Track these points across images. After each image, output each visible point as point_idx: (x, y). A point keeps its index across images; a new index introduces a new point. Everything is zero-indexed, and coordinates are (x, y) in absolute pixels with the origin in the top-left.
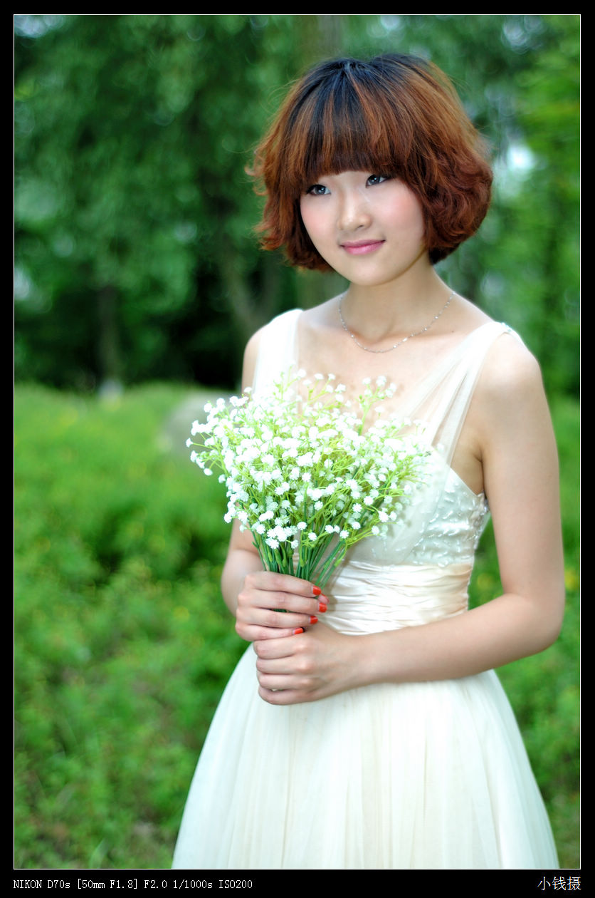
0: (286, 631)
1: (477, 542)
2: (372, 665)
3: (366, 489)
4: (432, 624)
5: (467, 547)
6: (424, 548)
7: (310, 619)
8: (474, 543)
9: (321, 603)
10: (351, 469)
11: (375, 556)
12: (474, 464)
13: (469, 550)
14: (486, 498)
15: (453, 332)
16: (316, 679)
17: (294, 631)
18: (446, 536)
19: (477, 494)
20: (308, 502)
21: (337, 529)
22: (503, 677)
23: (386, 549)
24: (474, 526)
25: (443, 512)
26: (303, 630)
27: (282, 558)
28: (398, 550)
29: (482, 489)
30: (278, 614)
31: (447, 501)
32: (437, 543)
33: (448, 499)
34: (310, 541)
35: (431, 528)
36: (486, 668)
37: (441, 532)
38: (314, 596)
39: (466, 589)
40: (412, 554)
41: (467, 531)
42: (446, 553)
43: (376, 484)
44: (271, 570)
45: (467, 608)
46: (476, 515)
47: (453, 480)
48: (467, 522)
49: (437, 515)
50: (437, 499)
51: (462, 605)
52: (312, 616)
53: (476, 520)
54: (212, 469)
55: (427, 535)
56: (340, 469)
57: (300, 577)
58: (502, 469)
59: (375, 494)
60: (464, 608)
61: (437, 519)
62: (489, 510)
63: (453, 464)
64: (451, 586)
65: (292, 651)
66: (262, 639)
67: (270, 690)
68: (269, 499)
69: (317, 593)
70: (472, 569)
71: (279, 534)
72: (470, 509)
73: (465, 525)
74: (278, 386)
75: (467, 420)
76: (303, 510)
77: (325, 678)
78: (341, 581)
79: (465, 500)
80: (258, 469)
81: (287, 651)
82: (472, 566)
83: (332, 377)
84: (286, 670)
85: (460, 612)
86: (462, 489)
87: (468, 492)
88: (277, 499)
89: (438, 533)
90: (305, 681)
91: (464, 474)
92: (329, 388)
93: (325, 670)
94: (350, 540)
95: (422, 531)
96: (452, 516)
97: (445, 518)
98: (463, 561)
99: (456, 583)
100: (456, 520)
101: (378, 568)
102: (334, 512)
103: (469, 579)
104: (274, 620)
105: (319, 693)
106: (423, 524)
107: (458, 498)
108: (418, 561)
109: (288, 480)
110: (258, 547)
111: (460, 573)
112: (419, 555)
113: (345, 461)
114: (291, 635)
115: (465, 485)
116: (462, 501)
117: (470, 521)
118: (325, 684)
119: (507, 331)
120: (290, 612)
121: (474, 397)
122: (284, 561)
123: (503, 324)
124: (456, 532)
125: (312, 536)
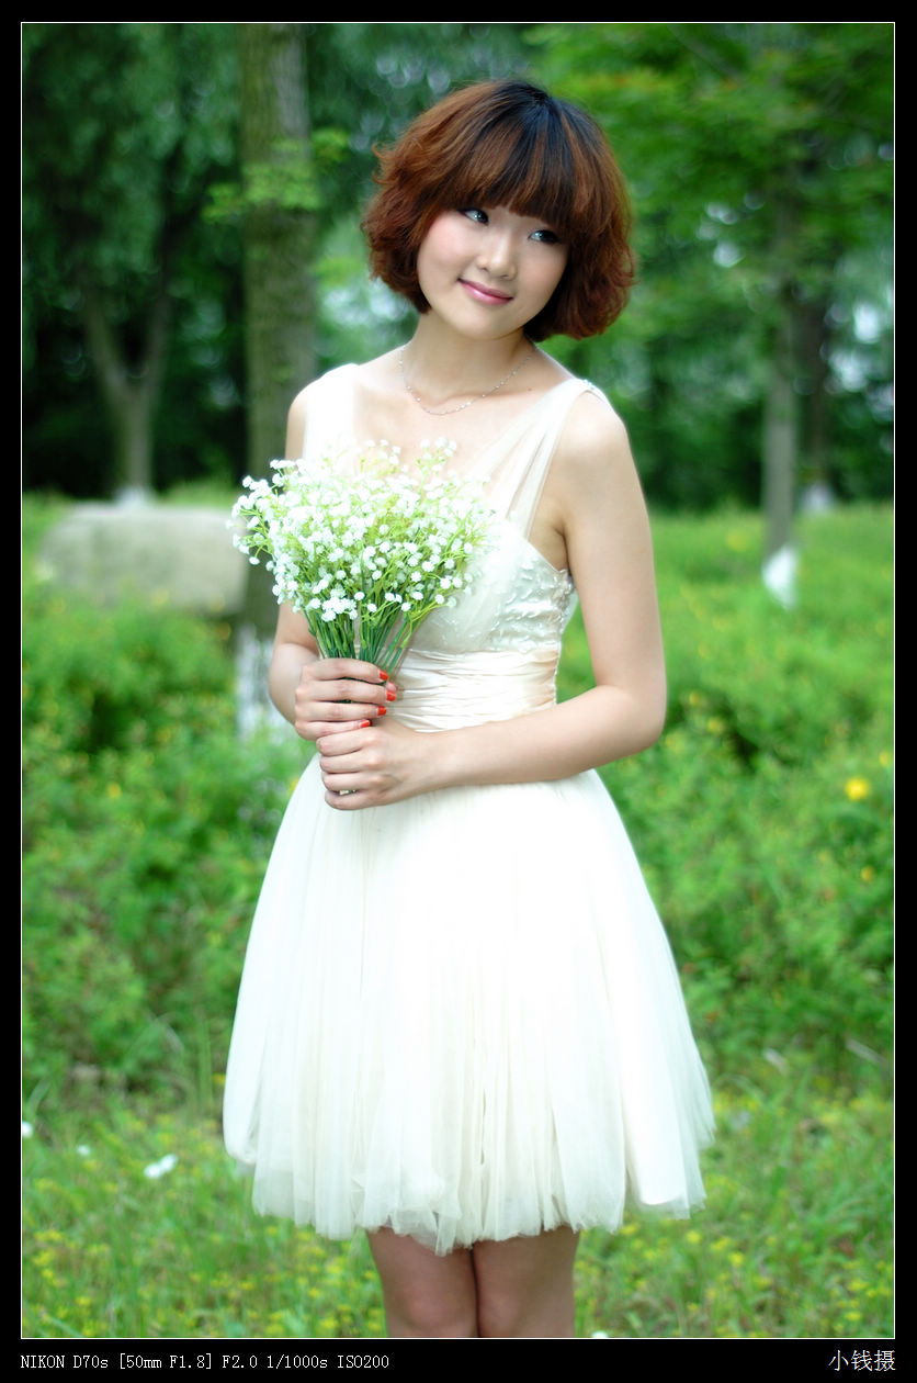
0: (352, 724)
1: (564, 626)
2: (453, 762)
3: (426, 555)
4: (516, 718)
5: (552, 630)
6: (501, 632)
7: (377, 710)
8: (560, 627)
9: (389, 691)
10: (409, 532)
11: (446, 643)
12: (557, 539)
13: (554, 634)
14: (570, 574)
15: (530, 390)
16: (388, 776)
17: (360, 724)
18: (526, 618)
19: (560, 570)
20: (365, 575)
21: (399, 598)
23: (458, 636)
24: (560, 607)
25: (520, 591)
26: (372, 722)
27: (342, 642)
28: (472, 636)
29: (567, 566)
30: (341, 705)
31: (524, 579)
32: (517, 627)
33: (526, 577)
34: (370, 614)
35: (508, 610)
37: (520, 614)
38: (381, 681)
39: (554, 679)
40: (489, 640)
41: (550, 612)
42: (527, 637)
43: (437, 550)
44: (331, 657)
45: (555, 700)
46: (559, 593)
47: (531, 556)
48: (550, 602)
49: (514, 595)
50: (514, 577)
51: (549, 696)
52: (380, 706)
53: (561, 599)
54: (258, 557)
55: (503, 617)
56: (396, 534)
57: (364, 660)
58: (589, 543)
59: (436, 560)
60: (550, 700)
61: (515, 600)
62: (574, 588)
63: (530, 537)
64: (536, 675)
65: (359, 744)
66: (324, 734)
67: (336, 792)
68: (322, 571)
69: (384, 679)
70: (559, 656)
71: (336, 606)
72: (552, 586)
73: (547, 606)
74: (326, 460)
75: (545, 490)
76: (361, 584)
77: (398, 775)
79: (546, 577)
80: (306, 536)
81: (353, 745)
82: (559, 652)
83: (384, 443)
84: (354, 766)
85: (548, 705)
86: (542, 565)
87: (549, 569)
88: (331, 571)
89: (516, 615)
90: (376, 778)
91: (544, 548)
92: (383, 455)
93: (398, 766)
94: (414, 614)
95: (497, 614)
96: (531, 595)
97: (523, 598)
98: (547, 647)
99: (542, 671)
100: (536, 600)
101: (450, 657)
102: (395, 585)
103: (556, 667)
104: (337, 711)
105: (392, 794)
106: (499, 606)
107: (538, 575)
108: (496, 647)
109: (341, 545)
110: (315, 634)
111: (545, 660)
112: (495, 640)
113: (403, 524)
114: (357, 728)
115: (544, 559)
116: (542, 579)
117: (553, 601)
118: (398, 782)
119: (589, 389)
120: (355, 702)
121: (554, 463)
122: (345, 644)
123: (586, 381)
124: (536, 614)
125: (372, 607)
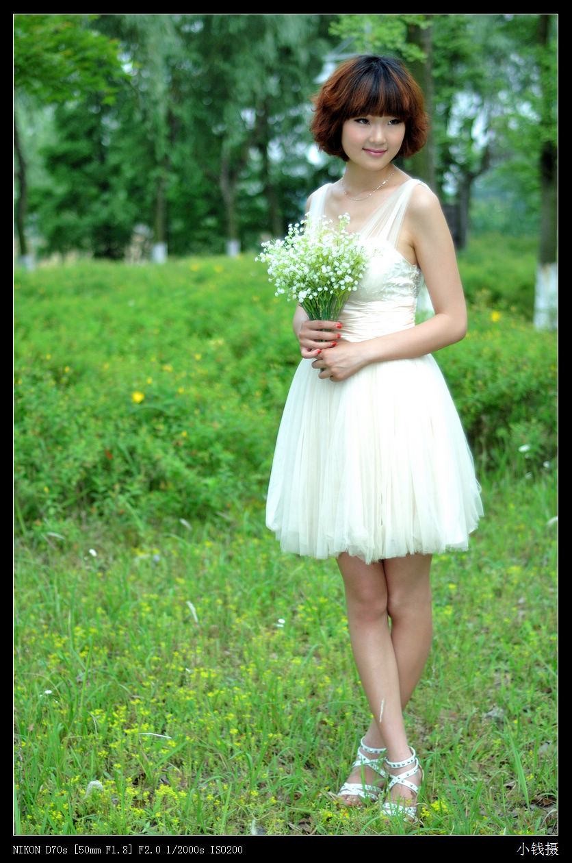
5: (410, 292)
6: (386, 292)
11: (362, 297)
12: (411, 250)
14: (419, 267)
15: (395, 185)
18: (397, 286)
19: (413, 265)
22: (436, 357)
23: (367, 293)
24: (414, 282)
25: (394, 273)
28: (373, 293)
31: (395, 268)
35: (389, 281)
36: (427, 353)
37: (395, 284)
40: (381, 295)
41: (409, 284)
42: (399, 294)
46: (414, 275)
47: (398, 257)
50: (390, 266)
51: (412, 323)
53: (414, 278)
55: (387, 285)
61: (391, 277)
63: (397, 248)
70: (414, 303)
72: (410, 272)
73: (408, 281)
78: (345, 311)
79: (406, 268)
85: (411, 326)
91: (404, 254)
95: (384, 283)
96: (399, 275)
97: (396, 276)
100: (402, 278)
101: (364, 304)
106: (385, 279)
107: (402, 266)
108: (384, 299)
112: (384, 295)
115: (405, 259)
117: (411, 279)
121: (405, 215)
123: (418, 180)
124: (403, 284)
